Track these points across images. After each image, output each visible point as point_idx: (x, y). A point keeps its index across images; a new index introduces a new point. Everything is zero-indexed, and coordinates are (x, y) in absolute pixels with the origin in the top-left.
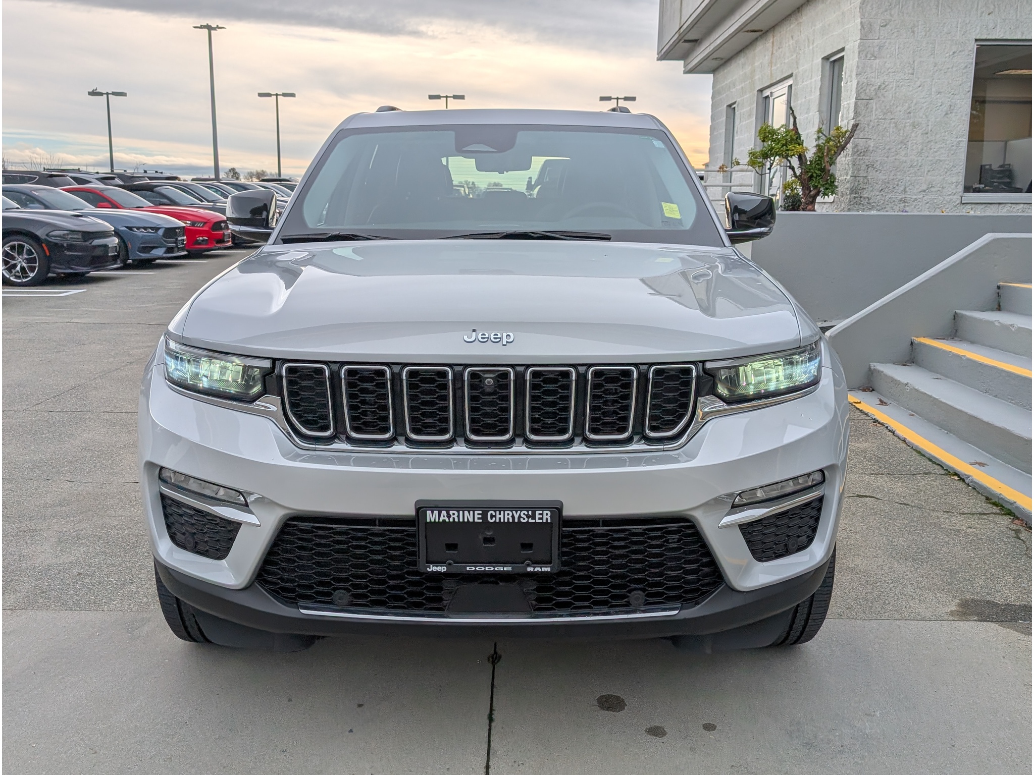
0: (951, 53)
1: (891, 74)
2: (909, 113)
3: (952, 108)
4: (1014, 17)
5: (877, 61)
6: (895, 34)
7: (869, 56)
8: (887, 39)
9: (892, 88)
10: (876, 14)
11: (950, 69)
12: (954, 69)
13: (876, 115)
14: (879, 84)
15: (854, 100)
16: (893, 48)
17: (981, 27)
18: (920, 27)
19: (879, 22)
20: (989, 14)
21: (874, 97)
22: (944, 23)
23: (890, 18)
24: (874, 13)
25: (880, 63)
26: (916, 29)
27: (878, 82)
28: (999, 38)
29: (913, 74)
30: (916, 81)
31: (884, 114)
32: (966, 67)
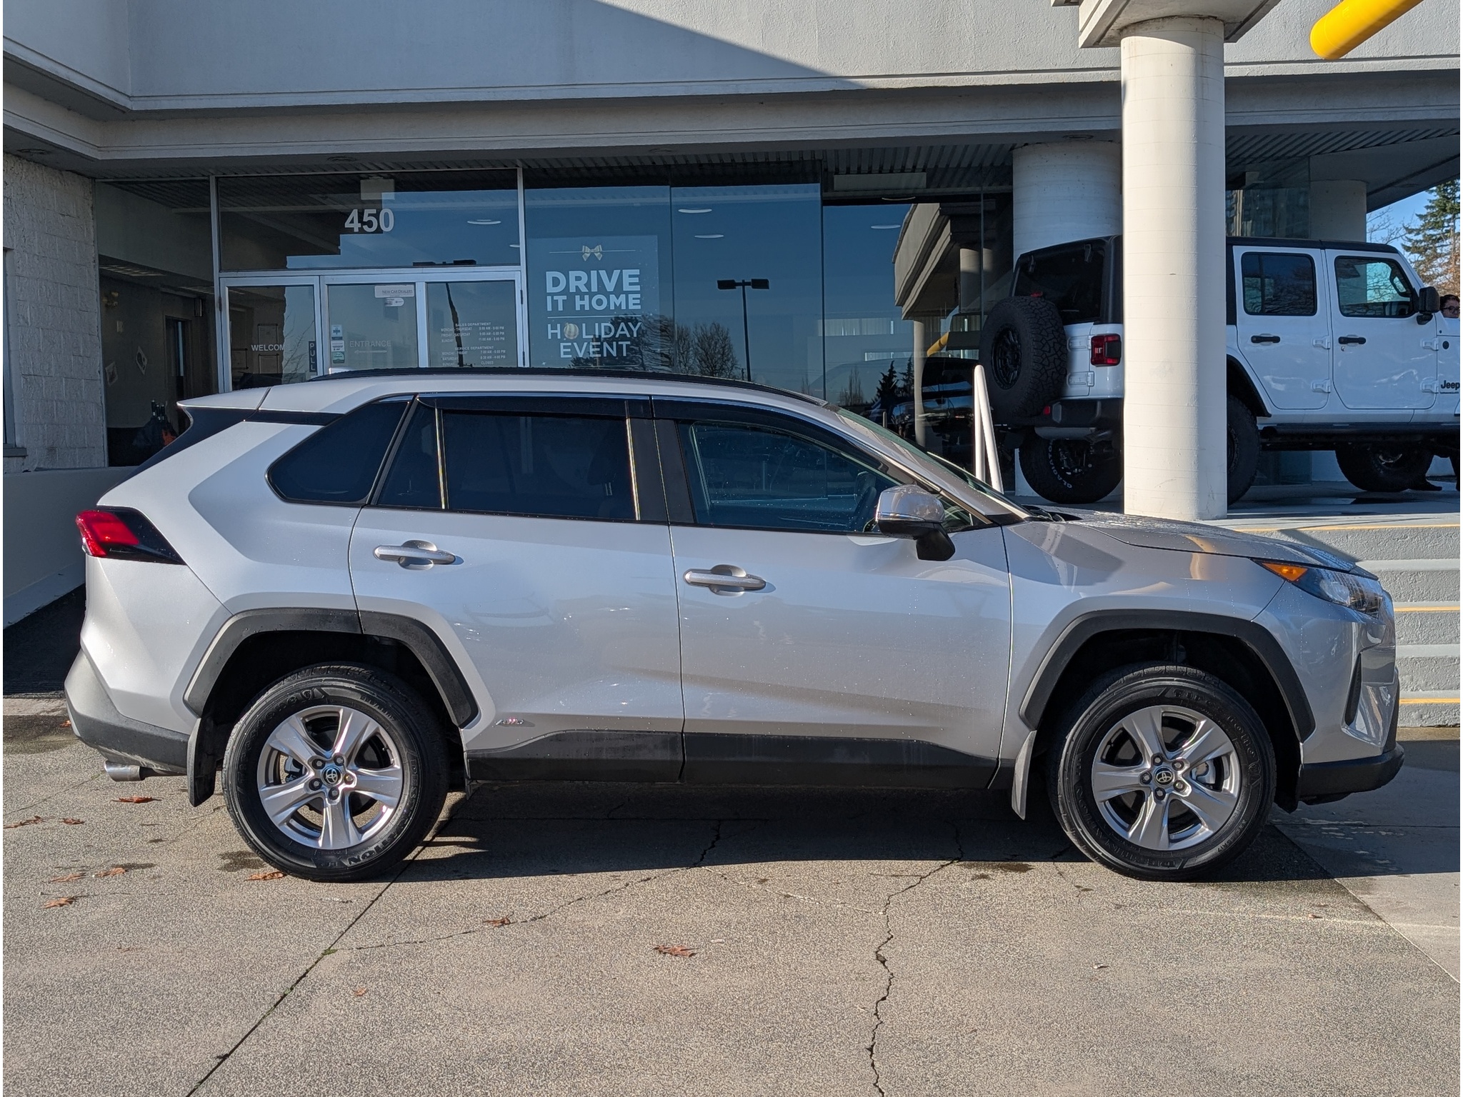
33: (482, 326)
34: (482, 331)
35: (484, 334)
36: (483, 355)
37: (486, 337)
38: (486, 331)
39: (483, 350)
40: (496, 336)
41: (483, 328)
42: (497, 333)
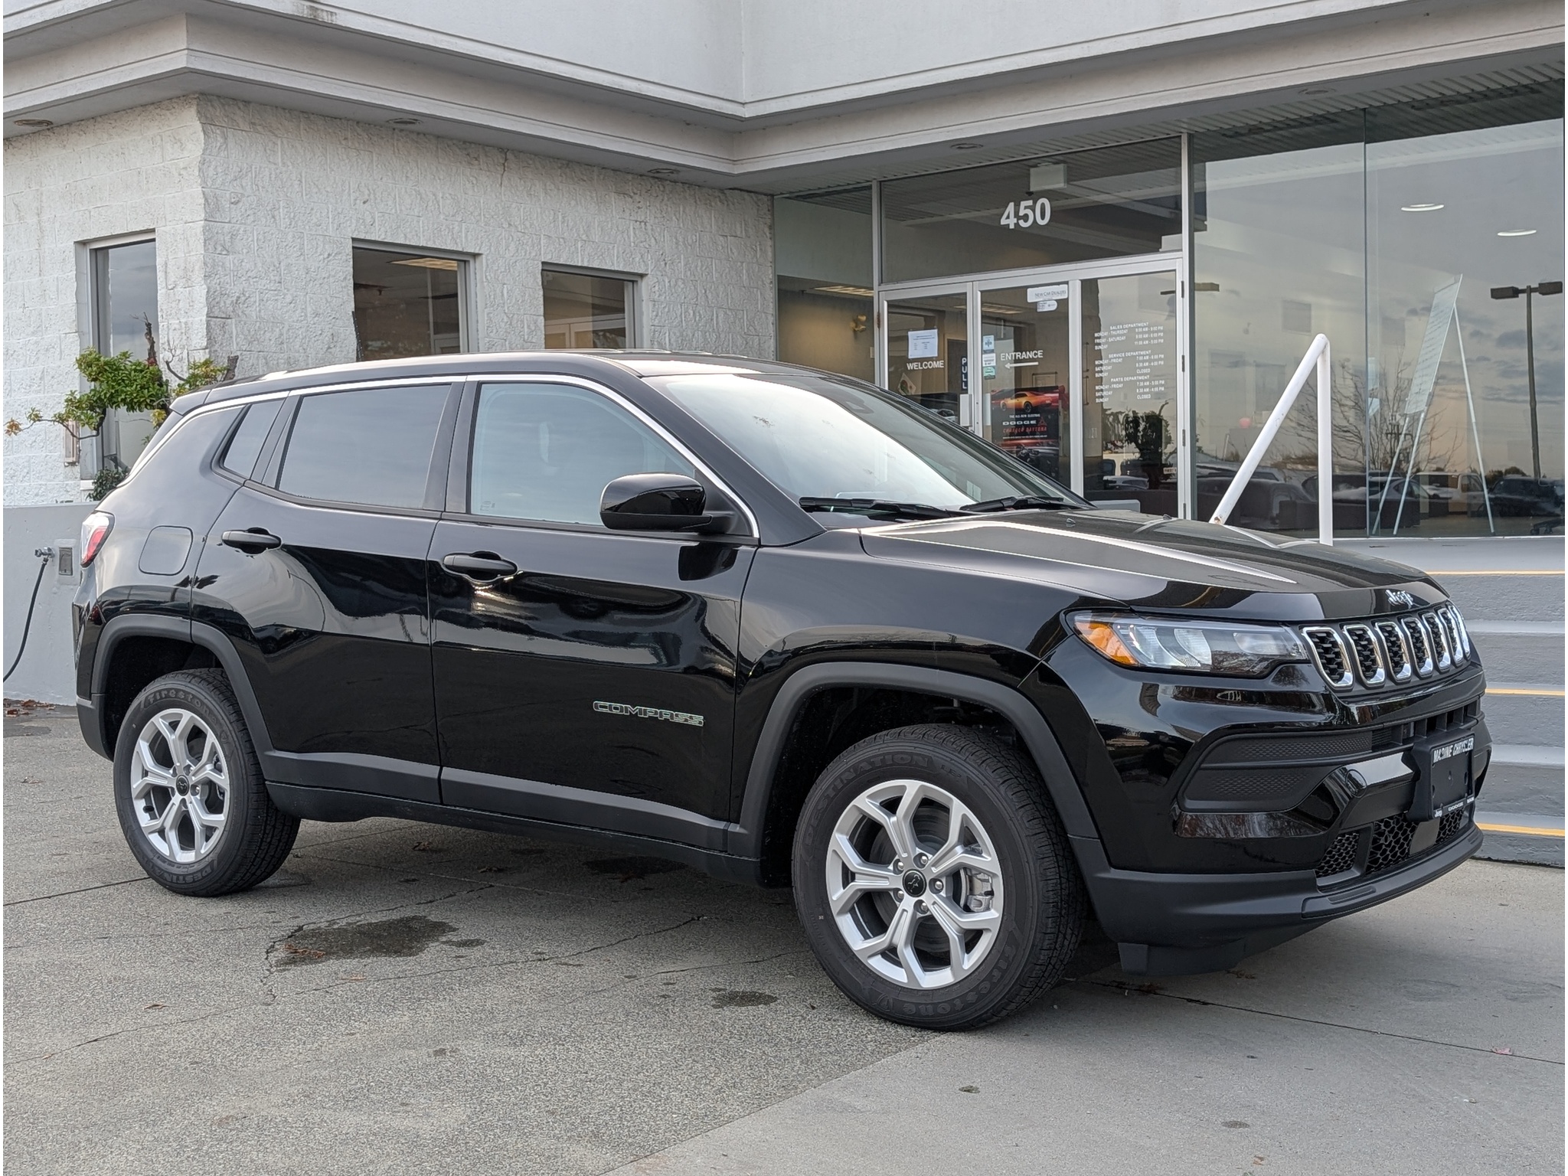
0: (326, 256)
1: (251, 281)
2: (282, 343)
3: (335, 339)
4: (393, 211)
5: (231, 257)
6: (251, 218)
7: (219, 248)
8: (242, 224)
9: (255, 302)
10: (223, 184)
11: (326, 280)
12: (332, 280)
13: (237, 344)
14: (237, 295)
15: (204, 318)
16: (250, 239)
17: (357, 221)
18: (281, 210)
19: (228, 196)
20: (364, 203)
21: (232, 314)
22: (312, 209)
23: (241, 191)
24: (219, 181)
25: (236, 261)
26: (276, 213)
27: (235, 291)
28: (380, 240)
29: (280, 282)
30: (285, 295)
31: (250, 343)
32: (345, 278)
33: (1138, 327)
34: (1139, 333)
35: (1141, 336)
36: (1139, 362)
37: (1143, 339)
38: (1143, 333)
39: (1139, 355)
40: (1154, 338)
41: (1140, 330)
42: (1155, 335)
